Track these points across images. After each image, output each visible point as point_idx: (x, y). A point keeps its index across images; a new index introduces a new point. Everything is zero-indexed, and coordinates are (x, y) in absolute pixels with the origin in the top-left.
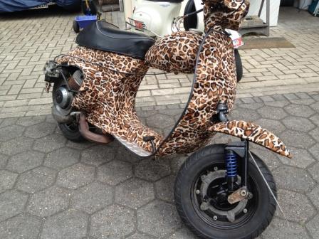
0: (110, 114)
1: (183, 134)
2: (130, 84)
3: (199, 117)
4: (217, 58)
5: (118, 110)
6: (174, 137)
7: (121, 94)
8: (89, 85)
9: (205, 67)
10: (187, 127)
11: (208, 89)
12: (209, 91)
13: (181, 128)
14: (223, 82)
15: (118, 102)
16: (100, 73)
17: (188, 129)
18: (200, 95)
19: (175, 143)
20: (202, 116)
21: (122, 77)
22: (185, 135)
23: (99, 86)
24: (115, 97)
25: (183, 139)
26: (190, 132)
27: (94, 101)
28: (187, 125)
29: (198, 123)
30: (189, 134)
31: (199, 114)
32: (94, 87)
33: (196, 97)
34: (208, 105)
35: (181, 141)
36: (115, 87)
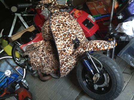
0: (46, 66)
1: (65, 61)
2: (47, 50)
3: (66, 51)
4: (61, 23)
5: (47, 63)
6: (62, 64)
7: (46, 56)
8: (32, 60)
9: (56, 30)
10: (65, 58)
11: (62, 38)
12: (63, 39)
13: (62, 59)
14: (69, 31)
15: (46, 60)
16: (35, 53)
17: (66, 58)
18: (60, 42)
19: (65, 66)
20: (67, 50)
21: (41, 50)
22: (67, 61)
23: (36, 58)
24: (44, 59)
25: (67, 63)
26: (68, 59)
27: (38, 65)
28: (64, 57)
29: (68, 53)
30: (68, 60)
31: (65, 50)
32: (34, 60)
33: (59, 44)
34: (67, 44)
35: (67, 64)
36: (42, 55)
